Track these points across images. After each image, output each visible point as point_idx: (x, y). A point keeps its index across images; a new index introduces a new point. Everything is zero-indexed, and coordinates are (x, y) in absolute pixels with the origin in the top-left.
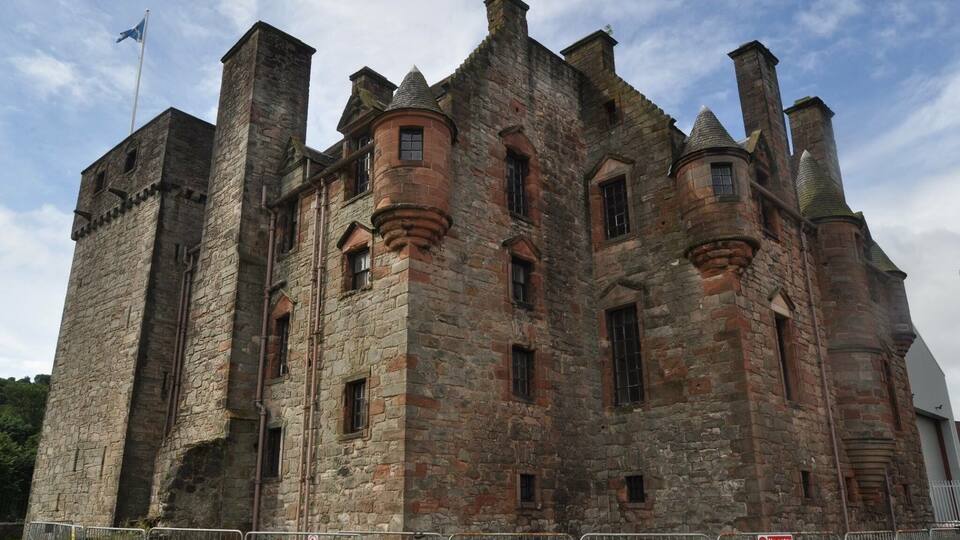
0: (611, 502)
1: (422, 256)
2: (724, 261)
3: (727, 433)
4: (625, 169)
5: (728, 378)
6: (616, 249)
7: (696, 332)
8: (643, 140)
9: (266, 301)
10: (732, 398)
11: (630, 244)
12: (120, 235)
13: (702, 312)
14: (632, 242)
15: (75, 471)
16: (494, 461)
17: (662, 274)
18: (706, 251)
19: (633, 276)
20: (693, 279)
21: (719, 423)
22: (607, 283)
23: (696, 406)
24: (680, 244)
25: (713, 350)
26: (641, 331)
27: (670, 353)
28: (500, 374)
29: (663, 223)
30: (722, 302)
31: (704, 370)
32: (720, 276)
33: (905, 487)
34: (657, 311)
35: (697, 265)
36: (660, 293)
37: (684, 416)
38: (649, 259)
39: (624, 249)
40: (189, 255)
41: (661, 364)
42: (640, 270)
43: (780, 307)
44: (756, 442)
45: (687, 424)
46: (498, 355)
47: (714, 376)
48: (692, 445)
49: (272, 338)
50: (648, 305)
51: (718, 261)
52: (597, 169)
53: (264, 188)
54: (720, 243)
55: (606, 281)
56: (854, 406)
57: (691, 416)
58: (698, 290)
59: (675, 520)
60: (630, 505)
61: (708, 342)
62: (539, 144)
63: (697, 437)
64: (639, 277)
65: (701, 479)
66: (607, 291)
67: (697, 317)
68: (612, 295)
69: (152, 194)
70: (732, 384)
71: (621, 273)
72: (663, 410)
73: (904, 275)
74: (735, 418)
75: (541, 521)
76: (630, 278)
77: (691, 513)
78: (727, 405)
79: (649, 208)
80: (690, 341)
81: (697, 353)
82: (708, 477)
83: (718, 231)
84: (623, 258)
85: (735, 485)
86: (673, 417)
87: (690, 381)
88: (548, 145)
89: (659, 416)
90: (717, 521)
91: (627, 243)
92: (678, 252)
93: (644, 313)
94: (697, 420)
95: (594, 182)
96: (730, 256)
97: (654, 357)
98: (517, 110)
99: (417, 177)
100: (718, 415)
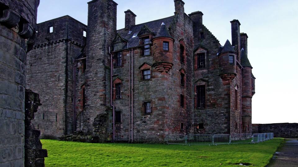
0: (194, 129)
1: (166, 74)
2: (229, 78)
3: (225, 115)
4: (205, 51)
5: (226, 104)
6: (201, 71)
7: (220, 93)
8: (211, 45)
9: (112, 79)
10: (226, 108)
11: (205, 71)
12: (49, 52)
13: (222, 89)
14: (205, 70)
15: (44, 119)
16: (177, 120)
17: (213, 79)
18: (225, 76)
19: (205, 79)
20: (220, 81)
21: (223, 113)
22: (198, 80)
23: (218, 109)
24: (218, 72)
25: (224, 98)
26: (206, 92)
27: (213, 97)
28: (178, 101)
29: (214, 67)
30: (227, 87)
31: (221, 102)
32: (227, 81)
33: (249, 125)
34: (210, 87)
35: (222, 78)
36: (212, 83)
37: (215, 111)
38: (210, 75)
39: (203, 72)
40: (75, 61)
41: (210, 100)
42: (207, 77)
43: (236, 88)
44: (231, 117)
45: (215, 113)
46: (178, 97)
47: (223, 103)
48: (216, 117)
49: (114, 89)
50: (208, 86)
51: (228, 78)
52: (197, 50)
53: (109, 47)
54: (229, 74)
55: (197, 79)
56: (245, 109)
57: (217, 111)
58: (222, 84)
59: (210, 132)
60: (199, 129)
61: (223, 96)
62: (186, 43)
63: (217, 116)
64: (207, 79)
65: (217, 124)
66: (197, 81)
67: (220, 90)
68: (199, 82)
69: (62, 41)
70: (227, 105)
71: (201, 77)
72: (210, 110)
73: (255, 78)
74: (227, 112)
75: (184, 133)
76: (204, 79)
77: (214, 131)
78: (225, 109)
79: (211, 62)
80: (218, 95)
81: (219, 98)
82: (219, 124)
83: (229, 72)
84: (202, 74)
85: (225, 125)
86: (212, 111)
87: (217, 104)
88: (187, 43)
89: (209, 111)
90: (220, 132)
91: (204, 70)
92: (217, 74)
93: (207, 88)
94: (218, 112)
95: (196, 53)
96: (230, 77)
97: (209, 98)
98: (182, 34)
99: (168, 55)
100: (223, 111)
